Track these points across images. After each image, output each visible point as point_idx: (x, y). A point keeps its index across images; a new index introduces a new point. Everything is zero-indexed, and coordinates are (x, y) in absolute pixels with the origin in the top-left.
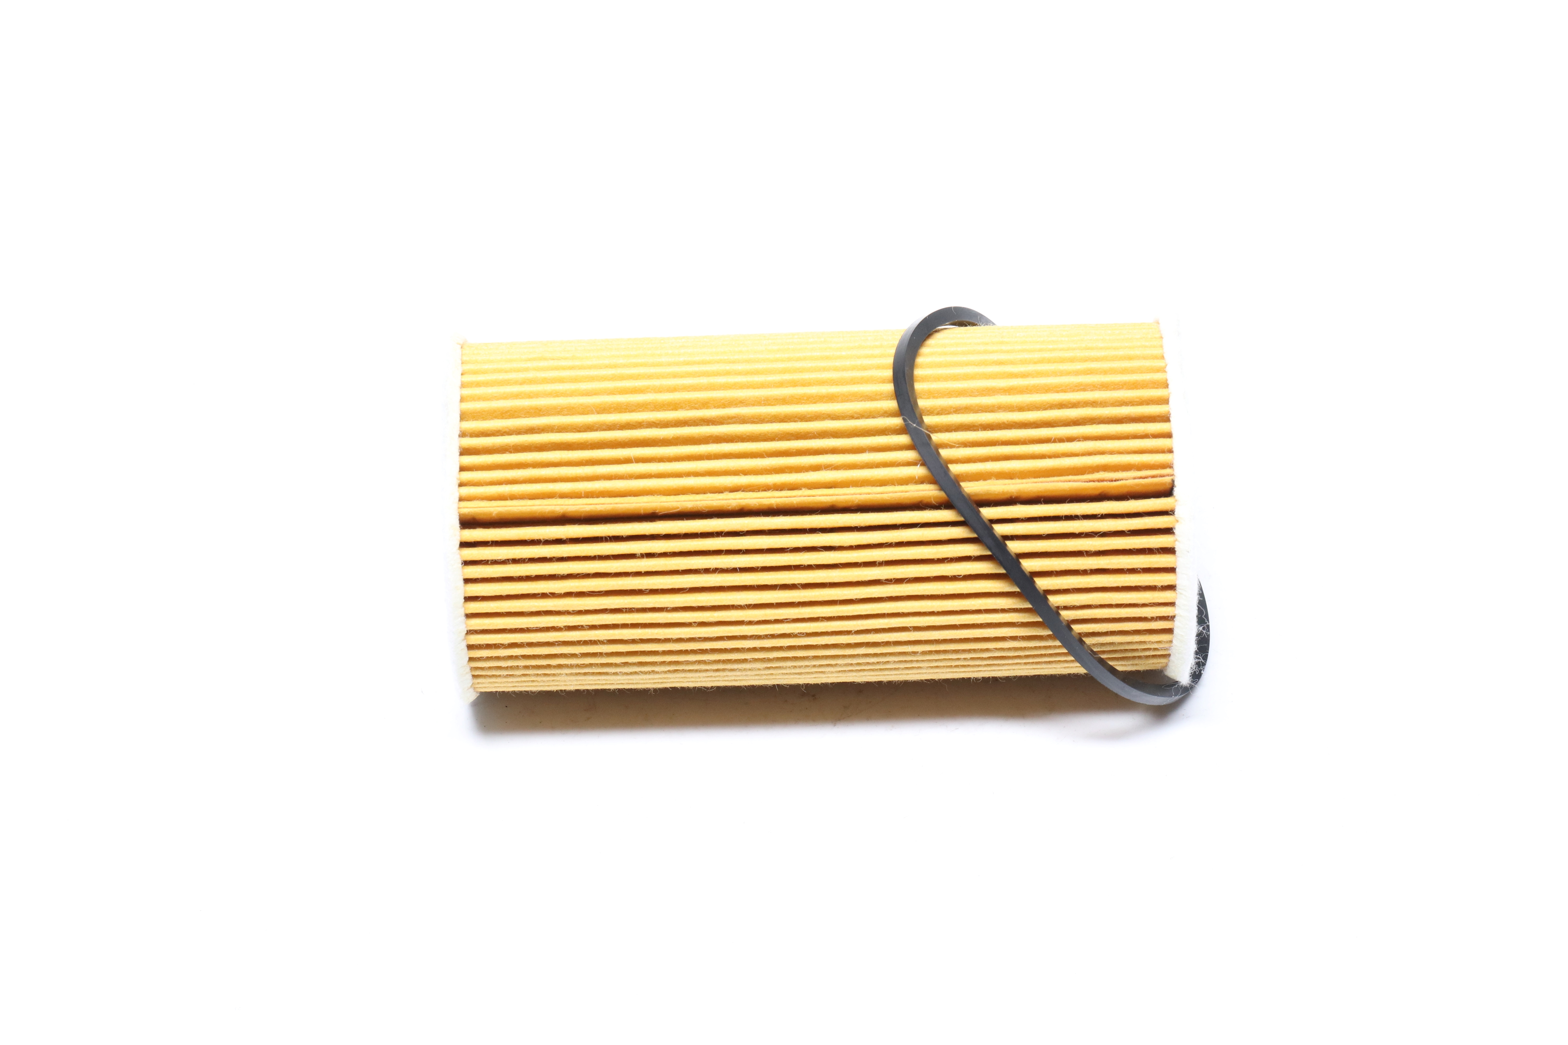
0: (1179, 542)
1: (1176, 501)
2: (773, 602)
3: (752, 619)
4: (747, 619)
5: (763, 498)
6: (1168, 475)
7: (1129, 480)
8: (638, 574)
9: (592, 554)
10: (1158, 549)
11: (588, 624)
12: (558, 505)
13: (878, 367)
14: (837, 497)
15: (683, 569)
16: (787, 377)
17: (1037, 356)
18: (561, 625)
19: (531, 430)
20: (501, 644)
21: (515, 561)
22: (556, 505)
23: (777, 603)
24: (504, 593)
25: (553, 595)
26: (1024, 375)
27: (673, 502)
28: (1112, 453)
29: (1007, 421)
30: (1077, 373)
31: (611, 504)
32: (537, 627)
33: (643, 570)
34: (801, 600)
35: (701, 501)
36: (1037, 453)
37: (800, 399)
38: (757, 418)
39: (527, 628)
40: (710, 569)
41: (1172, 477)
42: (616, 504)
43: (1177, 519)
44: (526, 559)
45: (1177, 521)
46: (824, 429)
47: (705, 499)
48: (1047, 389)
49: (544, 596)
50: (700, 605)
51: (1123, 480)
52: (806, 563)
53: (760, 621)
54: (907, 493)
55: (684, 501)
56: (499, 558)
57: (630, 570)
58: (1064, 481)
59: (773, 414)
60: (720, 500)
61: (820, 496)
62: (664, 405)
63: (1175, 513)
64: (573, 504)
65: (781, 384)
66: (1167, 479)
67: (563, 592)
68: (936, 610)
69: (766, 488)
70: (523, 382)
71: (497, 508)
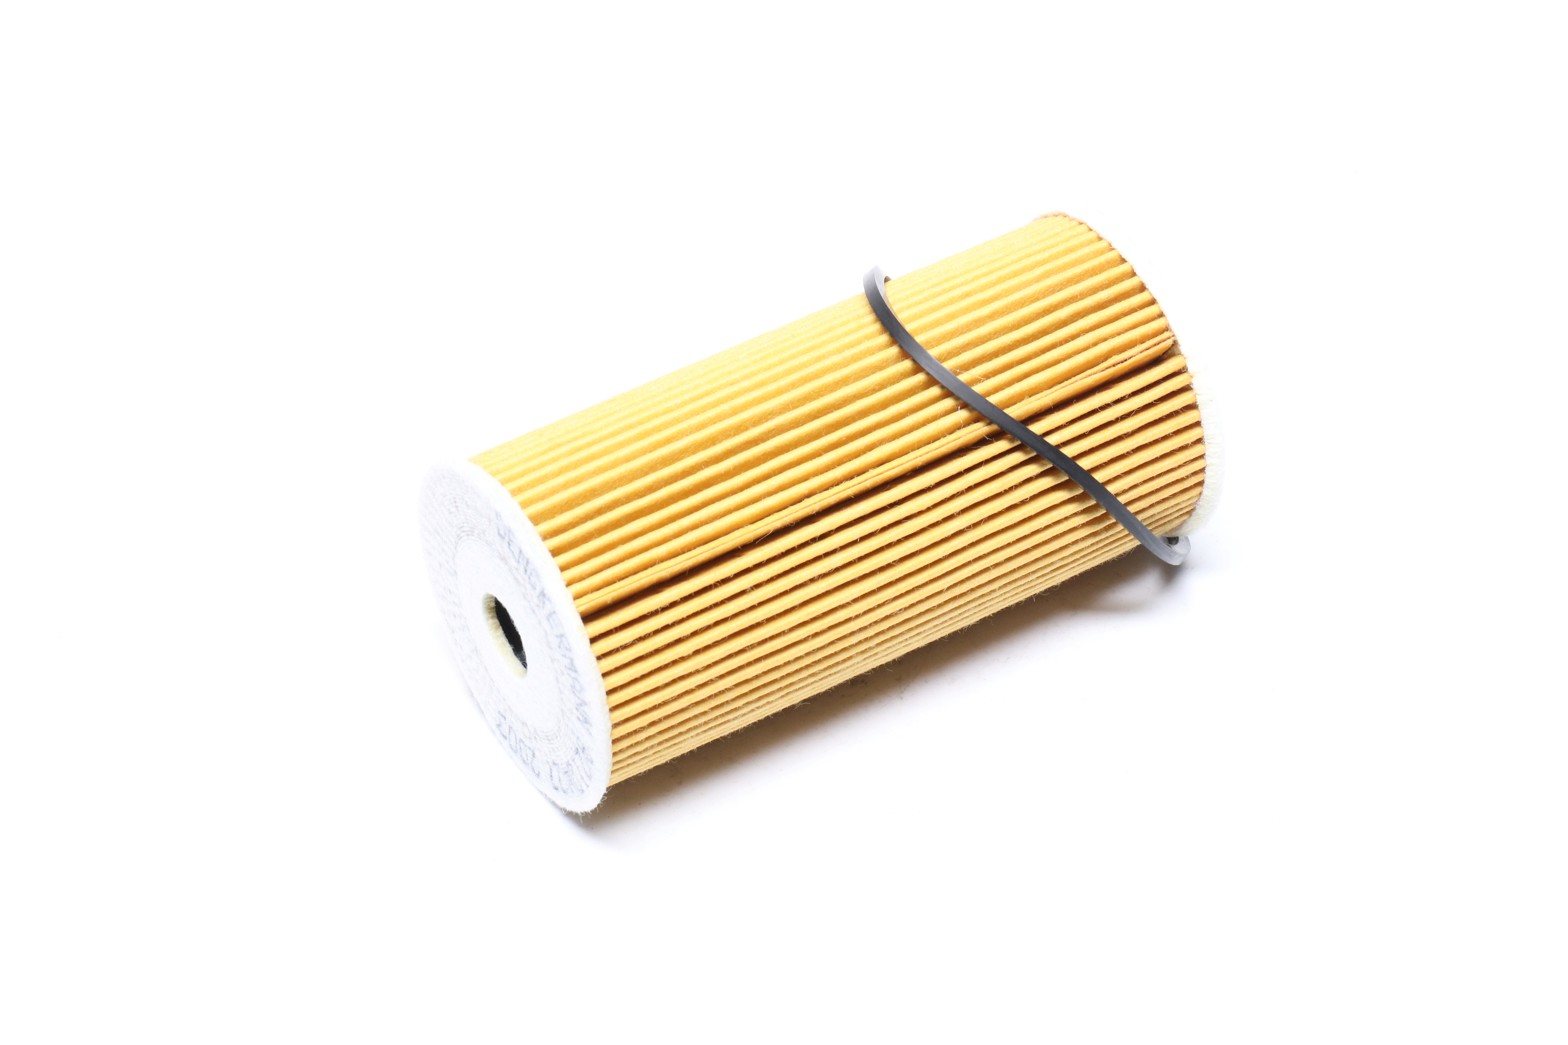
0: (1198, 394)
1: (1185, 358)
2: (874, 589)
3: (858, 613)
4: (853, 615)
5: (839, 493)
6: (1169, 338)
7: (1138, 355)
8: (752, 608)
9: (707, 605)
10: (1181, 409)
11: (716, 676)
12: (662, 570)
13: (868, 338)
14: (903, 466)
15: (790, 588)
16: (796, 376)
17: (993, 277)
18: (693, 686)
19: (600, 512)
20: (641, 728)
21: (641, 639)
22: (660, 571)
23: (877, 588)
24: (638, 675)
25: (683, 659)
26: (995, 298)
27: (762, 527)
28: (1112, 336)
29: (1011, 342)
30: (1038, 280)
31: (708, 551)
32: (672, 698)
33: (755, 602)
34: (897, 577)
35: (786, 516)
36: (1051, 360)
37: (819, 391)
38: (793, 423)
39: (663, 702)
40: (815, 577)
41: (1173, 338)
42: (713, 548)
43: (1191, 375)
44: (651, 633)
45: (1192, 377)
46: (860, 409)
47: (790, 513)
48: (1022, 304)
49: (675, 662)
50: (812, 616)
51: (1132, 357)
52: (895, 539)
53: (865, 611)
54: (961, 439)
55: (773, 522)
56: (627, 641)
57: (744, 608)
58: (1086, 377)
59: (807, 413)
60: (802, 509)
61: (888, 471)
62: (703, 443)
63: (1188, 370)
64: (675, 563)
65: (793, 386)
66: (1169, 342)
67: (690, 652)
68: (1010, 541)
69: (837, 483)
70: (560, 472)
71: (609, 595)
